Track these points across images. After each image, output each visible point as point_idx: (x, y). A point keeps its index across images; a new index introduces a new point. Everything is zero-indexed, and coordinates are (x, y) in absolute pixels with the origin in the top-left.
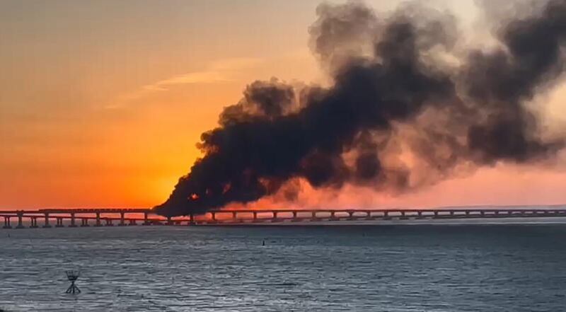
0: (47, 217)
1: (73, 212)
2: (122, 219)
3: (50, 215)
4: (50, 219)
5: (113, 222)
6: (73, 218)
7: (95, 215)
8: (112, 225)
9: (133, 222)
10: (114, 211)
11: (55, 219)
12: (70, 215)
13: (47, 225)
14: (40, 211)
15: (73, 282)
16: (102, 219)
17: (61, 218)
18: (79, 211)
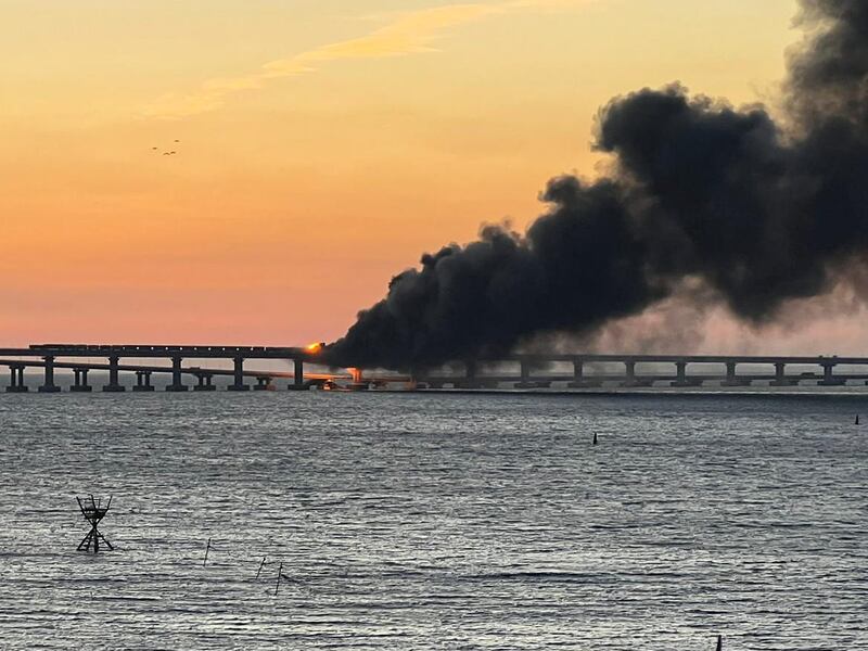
0: (49, 365)
1: (114, 352)
2: (238, 372)
3: (58, 359)
4: (56, 371)
5: (215, 379)
6: (114, 368)
7: (168, 362)
8: (212, 388)
9: (264, 382)
10: (217, 352)
11: (71, 371)
12: (105, 361)
13: (49, 386)
14: (33, 350)
15: (95, 525)
16: (186, 371)
17: (85, 368)
18: (131, 351)
